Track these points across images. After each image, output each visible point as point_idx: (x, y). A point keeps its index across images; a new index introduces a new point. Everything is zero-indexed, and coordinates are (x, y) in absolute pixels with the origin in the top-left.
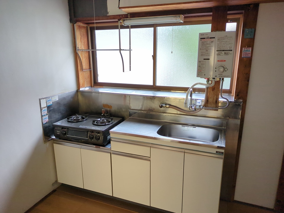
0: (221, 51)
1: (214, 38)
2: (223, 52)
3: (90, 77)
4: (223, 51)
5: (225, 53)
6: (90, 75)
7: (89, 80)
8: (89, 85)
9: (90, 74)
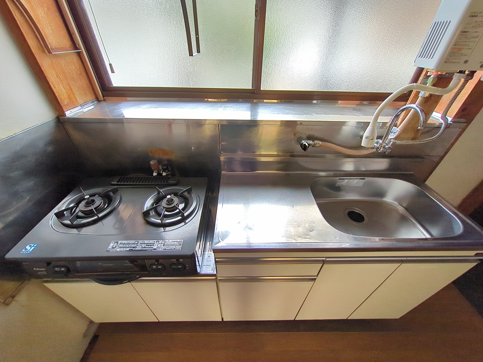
3: (84, 74)
6: (82, 67)
7: (84, 82)
8: (90, 97)
9: (81, 63)
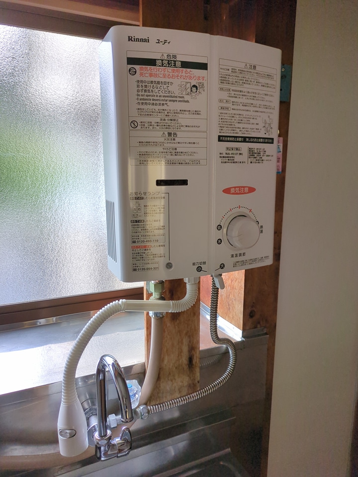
0: (235, 139)
1: (204, 66)
2: (245, 147)
4: (245, 140)
5: (251, 153)
